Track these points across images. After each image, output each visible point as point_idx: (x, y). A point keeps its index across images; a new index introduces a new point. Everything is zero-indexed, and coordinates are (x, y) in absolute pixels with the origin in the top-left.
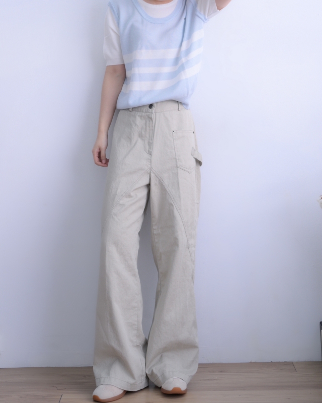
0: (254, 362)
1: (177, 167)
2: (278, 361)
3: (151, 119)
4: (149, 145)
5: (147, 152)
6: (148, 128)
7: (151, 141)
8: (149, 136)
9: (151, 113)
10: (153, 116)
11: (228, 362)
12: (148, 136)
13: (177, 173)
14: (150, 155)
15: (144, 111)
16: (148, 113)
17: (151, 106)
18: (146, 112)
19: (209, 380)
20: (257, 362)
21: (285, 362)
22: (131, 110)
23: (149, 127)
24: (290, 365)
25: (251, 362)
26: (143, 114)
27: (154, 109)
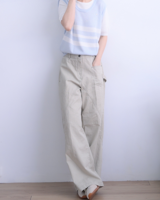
1: (94, 84)
2: (141, 180)
3: (80, 62)
4: (80, 75)
8: (80, 70)
9: (80, 59)
10: (81, 61)
11: (116, 181)
13: (95, 87)
14: (81, 79)
15: (76, 58)
16: (78, 60)
19: (107, 189)
21: (144, 181)
23: (80, 66)
24: (147, 182)
26: (76, 60)
27: (81, 57)
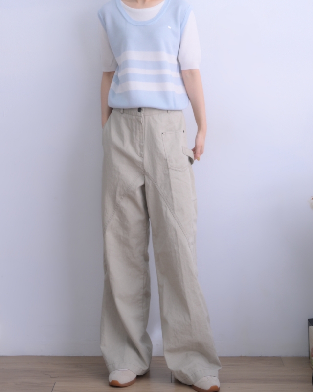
0: (244, 356)
1: (168, 168)
3: (140, 122)
4: (140, 148)
5: (139, 154)
6: (138, 131)
7: (142, 144)
8: (140, 139)
9: (140, 116)
10: (142, 119)
12: (138, 138)
13: (169, 174)
14: (142, 157)
15: (134, 114)
16: (137, 117)
17: (140, 109)
18: (136, 115)
20: (247, 356)
21: (273, 357)
22: (122, 111)
23: (140, 130)
25: (241, 356)
26: (133, 117)
27: (142, 113)
